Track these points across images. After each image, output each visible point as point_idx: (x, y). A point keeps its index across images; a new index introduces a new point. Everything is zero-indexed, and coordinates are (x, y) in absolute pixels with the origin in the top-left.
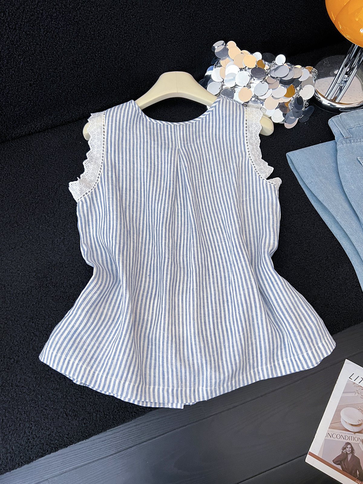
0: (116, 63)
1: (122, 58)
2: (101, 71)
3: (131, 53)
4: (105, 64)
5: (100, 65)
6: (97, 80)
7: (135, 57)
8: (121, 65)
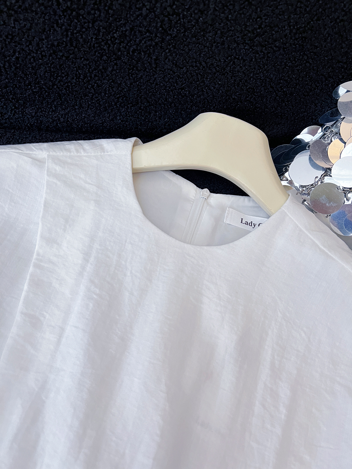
0: (108, 40)
1: (126, 36)
2: (67, 45)
3: (148, 31)
4: (78, 32)
5: (67, 30)
6: (53, 63)
7: (157, 44)
8: (119, 50)
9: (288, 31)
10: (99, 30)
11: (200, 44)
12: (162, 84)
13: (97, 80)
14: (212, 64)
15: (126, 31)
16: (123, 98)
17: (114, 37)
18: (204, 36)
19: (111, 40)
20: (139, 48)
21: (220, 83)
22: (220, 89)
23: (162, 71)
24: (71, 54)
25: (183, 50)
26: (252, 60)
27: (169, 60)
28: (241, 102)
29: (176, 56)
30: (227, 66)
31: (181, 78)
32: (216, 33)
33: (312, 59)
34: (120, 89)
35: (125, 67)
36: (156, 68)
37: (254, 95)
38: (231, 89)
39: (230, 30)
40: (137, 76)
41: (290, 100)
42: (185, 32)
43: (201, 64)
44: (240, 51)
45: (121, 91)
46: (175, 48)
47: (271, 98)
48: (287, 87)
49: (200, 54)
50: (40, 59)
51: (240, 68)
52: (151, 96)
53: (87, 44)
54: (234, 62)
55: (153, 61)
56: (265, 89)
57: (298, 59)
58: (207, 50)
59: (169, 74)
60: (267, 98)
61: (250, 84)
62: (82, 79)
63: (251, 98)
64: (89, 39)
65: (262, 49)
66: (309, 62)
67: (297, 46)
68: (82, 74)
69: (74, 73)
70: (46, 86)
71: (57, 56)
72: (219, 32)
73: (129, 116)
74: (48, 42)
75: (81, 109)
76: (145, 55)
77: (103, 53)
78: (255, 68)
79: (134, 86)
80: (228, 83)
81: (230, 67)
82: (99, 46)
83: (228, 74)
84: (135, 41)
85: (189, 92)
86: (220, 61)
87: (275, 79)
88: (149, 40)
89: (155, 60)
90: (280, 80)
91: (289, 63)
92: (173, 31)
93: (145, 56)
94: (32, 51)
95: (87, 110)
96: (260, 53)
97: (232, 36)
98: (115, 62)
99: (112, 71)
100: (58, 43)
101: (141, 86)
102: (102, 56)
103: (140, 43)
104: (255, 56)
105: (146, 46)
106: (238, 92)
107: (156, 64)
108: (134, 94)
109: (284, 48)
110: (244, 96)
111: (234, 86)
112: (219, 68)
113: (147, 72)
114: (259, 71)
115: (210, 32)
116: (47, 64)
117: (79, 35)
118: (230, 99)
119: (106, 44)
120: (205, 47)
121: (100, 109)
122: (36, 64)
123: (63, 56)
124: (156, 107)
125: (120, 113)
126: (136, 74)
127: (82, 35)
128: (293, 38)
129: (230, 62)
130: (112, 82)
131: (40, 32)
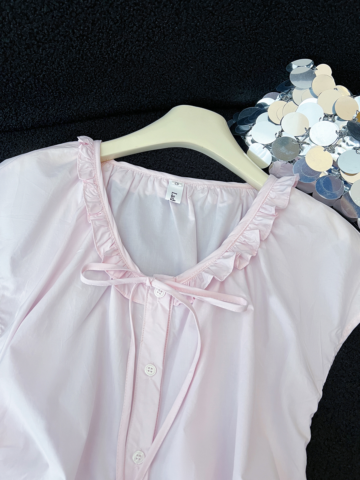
9: (243, 30)
10: (102, 46)
11: (176, 44)
12: (147, 74)
13: (100, 79)
14: (185, 56)
16: (118, 88)
17: (113, 48)
18: (179, 38)
19: (110, 50)
20: (130, 52)
21: (192, 68)
22: (192, 72)
23: (148, 65)
24: (81, 65)
25: (164, 49)
26: (216, 51)
27: (153, 57)
28: (210, 80)
29: (158, 54)
30: (197, 56)
31: (162, 68)
32: (188, 35)
33: (264, 47)
34: (116, 82)
35: (120, 67)
36: (143, 64)
37: (220, 74)
38: (201, 71)
39: (199, 33)
40: (129, 71)
41: (250, 76)
42: (164, 37)
43: (177, 57)
44: (206, 45)
45: (117, 83)
46: (157, 48)
47: (234, 75)
48: (247, 67)
49: (176, 51)
50: (60, 73)
51: (207, 56)
52: (139, 83)
53: (94, 56)
54: (203, 53)
55: (141, 60)
56: (228, 69)
57: (253, 48)
58: (181, 47)
59: (153, 66)
60: (230, 76)
61: (216, 67)
62: (89, 81)
63: (217, 76)
64: (95, 53)
65: (224, 43)
66: (262, 49)
67: (252, 39)
68: (89, 77)
69: (83, 78)
70: (64, 91)
71: (72, 68)
72: (190, 34)
73: (123, 101)
74: (66, 60)
75: (88, 103)
77: (104, 60)
78: (219, 56)
79: (126, 78)
80: (198, 68)
81: (200, 57)
82: (102, 56)
83: (198, 61)
84: (128, 48)
85: (168, 76)
86: (191, 53)
87: (236, 62)
88: (138, 47)
90: (240, 62)
91: (246, 50)
92: (156, 38)
93: (135, 57)
94: (55, 68)
95: (93, 103)
96: (223, 46)
97: (200, 36)
98: (113, 64)
99: (111, 70)
100: (73, 59)
101: (132, 77)
103: (131, 49)
104: (219, 48)
105: (136, 51)
106: (207, 73)
107: (143, 61)
108: (127, 83)
109: (241, 41)
110: (212, 75)
111: (204, 69)
112: (191, 58)
113: (136, 67)
114: (223, 57)
115: (183, 36)
116: (65, 75)
117: (88, 51)
118: (201, 78)
119: (106, 54)
120: (179, 45)
121: (102, 100)
122: (57, 77)
123: (76, 67)
124: (143, 91)
125: (116, 100)
126: (128, 69)
127: (90, 51)
128: (248, 34)
129: (200, 53)
130: (110, 78)
131: (60, 54)
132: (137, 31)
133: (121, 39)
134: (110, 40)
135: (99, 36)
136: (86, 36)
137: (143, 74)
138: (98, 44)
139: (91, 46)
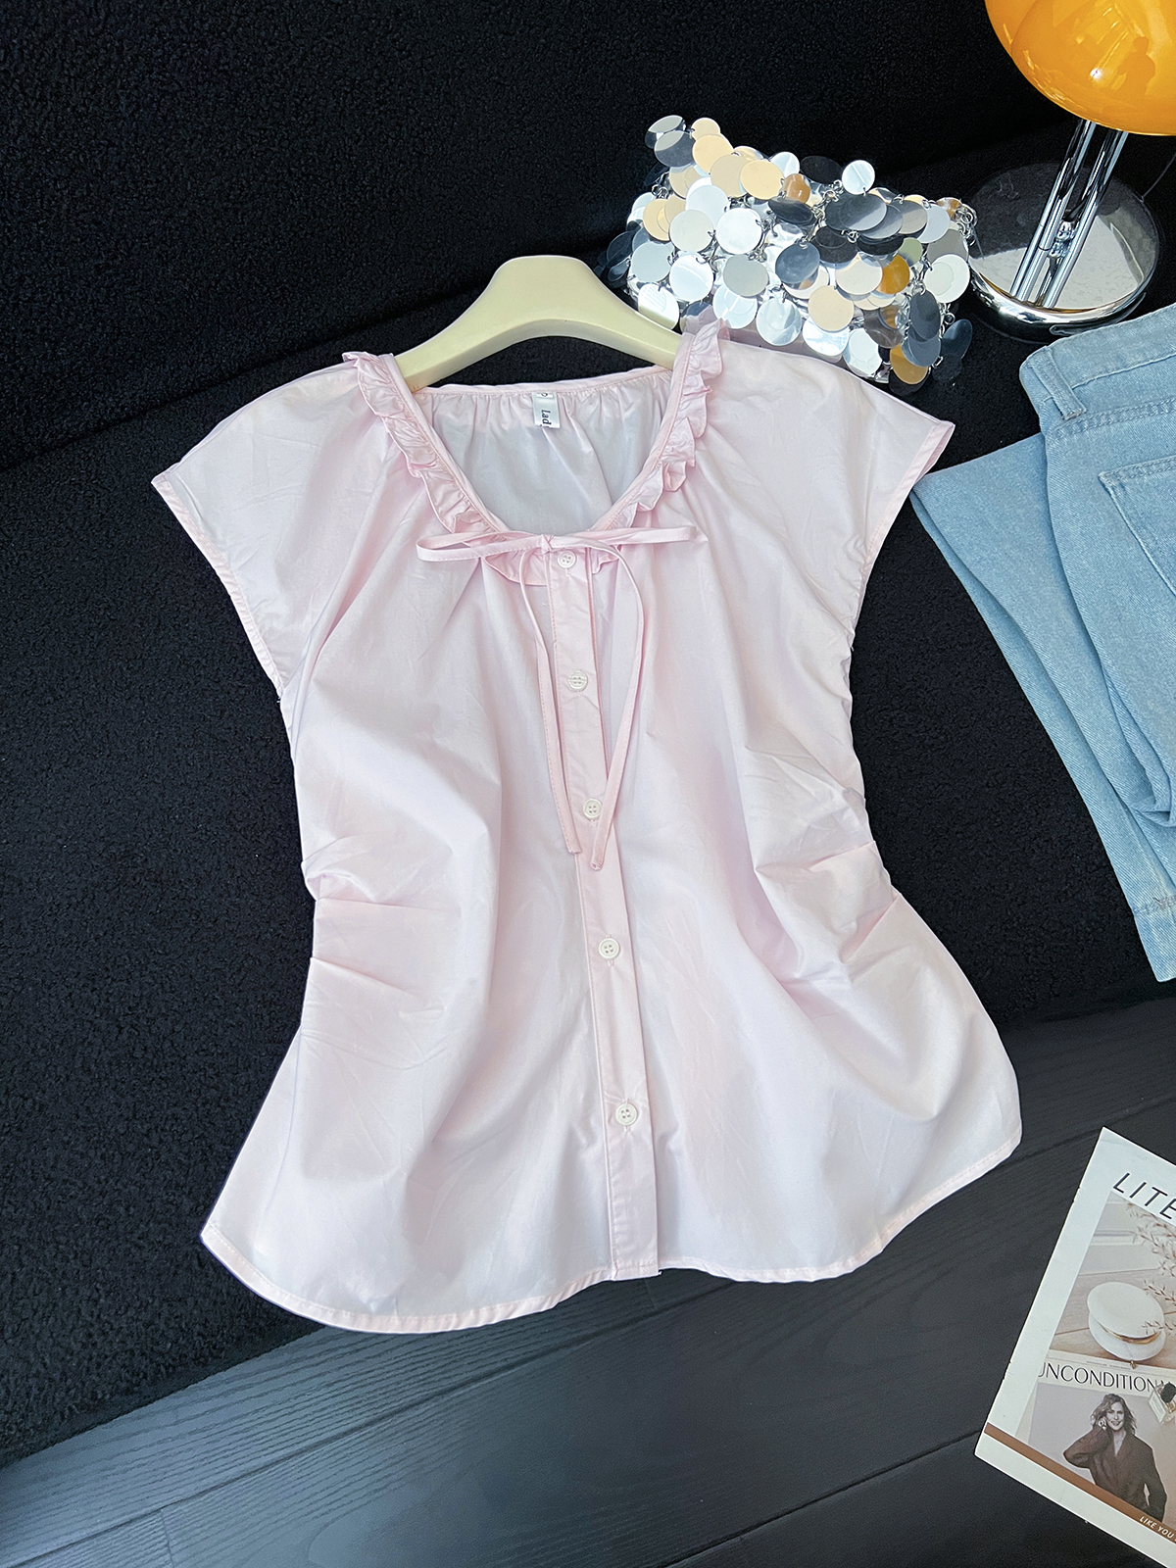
10: (344, 185)
15: (375, 173)
17: (363, 185)
19: (360, 190)
20: (395, 186)
50: (278, 250)
53: (334, 207)
55: (416, 194)
74: (286, 224)
76: (405, 192)
77: (354, 210)
84: (389, 180)
89: (419, 191)
92: (429, 149)
94: (268, 244)
98: (371, 215)
102: (354, 213)
103: (395, 180)
105: (404, 180)
107: (421, 195)
116: (288, 253)
119: (355, 198)
127: (324, 199)
131: (274, 216)
132: (395, 145)
133: (372, 166)
134: (356, 172)
135: (334, 169)
136: (313, 175)
137: (428, 221)
138: (336, 183)
139: (324, 189)
